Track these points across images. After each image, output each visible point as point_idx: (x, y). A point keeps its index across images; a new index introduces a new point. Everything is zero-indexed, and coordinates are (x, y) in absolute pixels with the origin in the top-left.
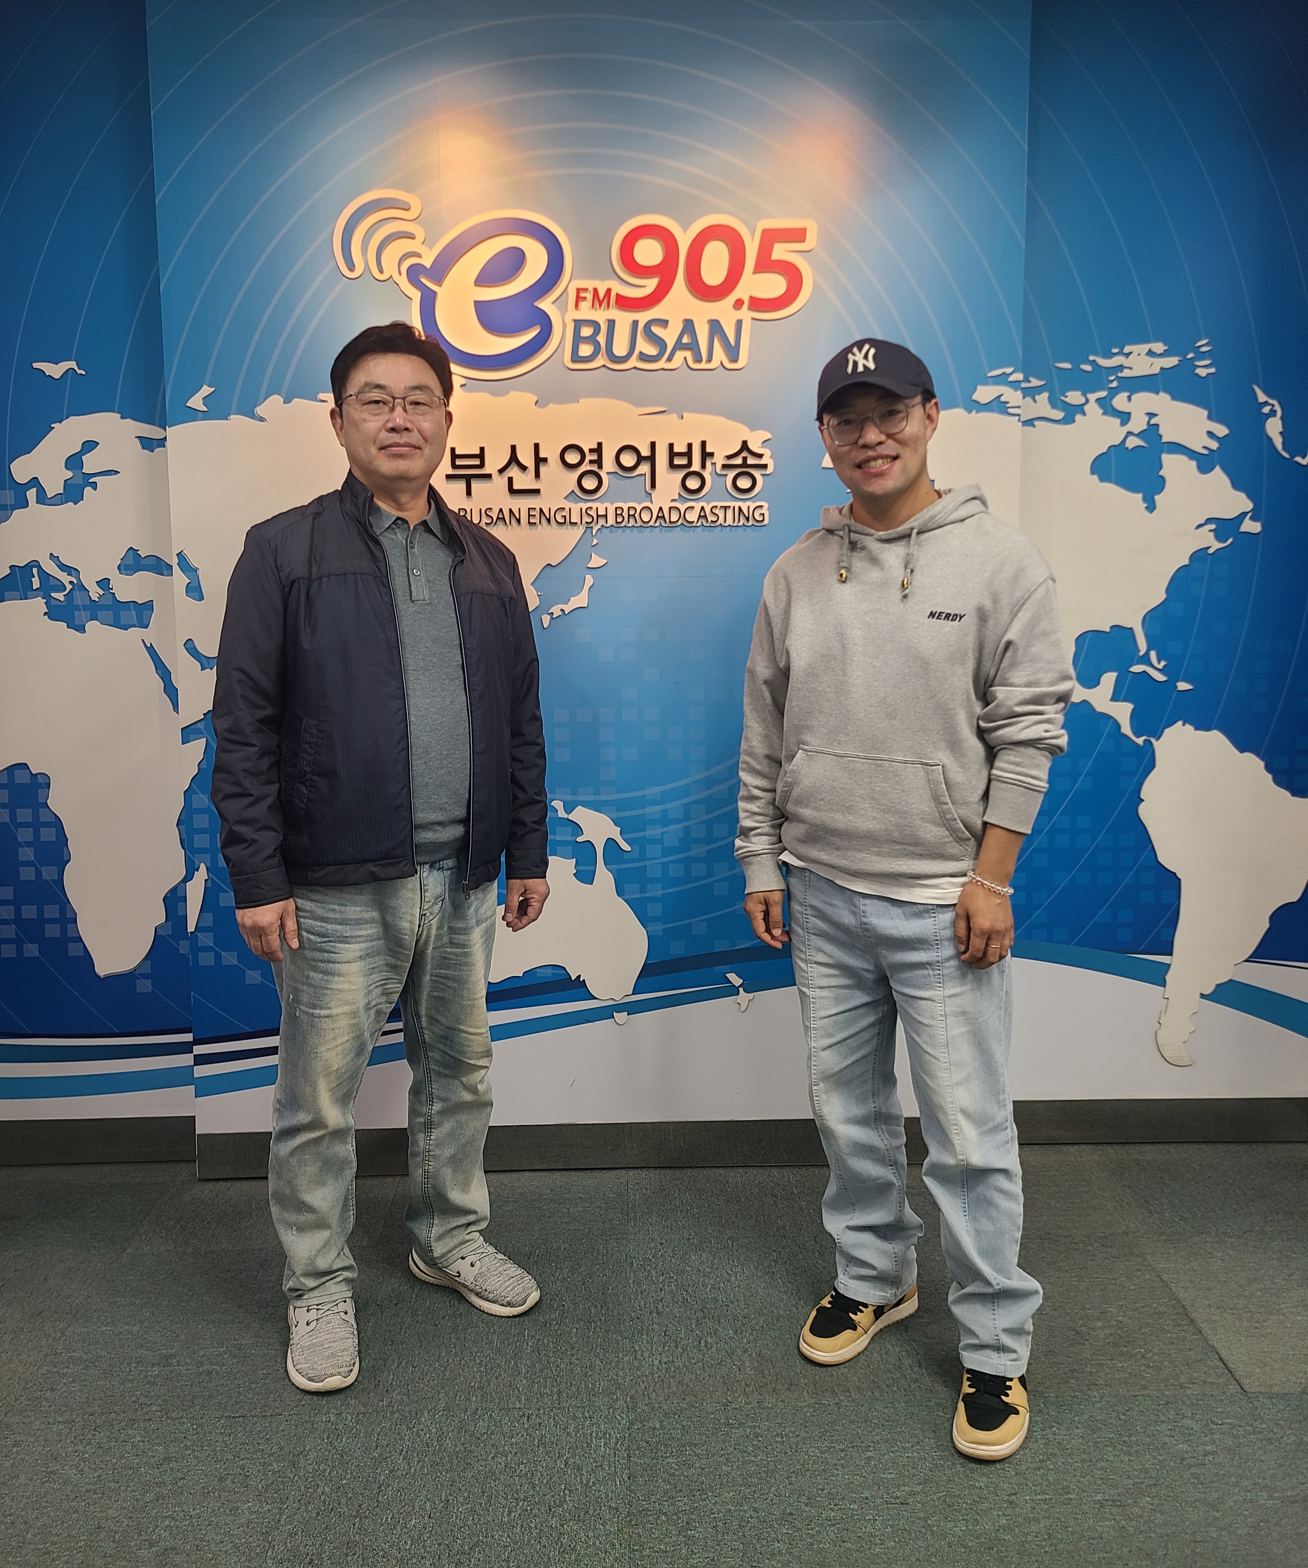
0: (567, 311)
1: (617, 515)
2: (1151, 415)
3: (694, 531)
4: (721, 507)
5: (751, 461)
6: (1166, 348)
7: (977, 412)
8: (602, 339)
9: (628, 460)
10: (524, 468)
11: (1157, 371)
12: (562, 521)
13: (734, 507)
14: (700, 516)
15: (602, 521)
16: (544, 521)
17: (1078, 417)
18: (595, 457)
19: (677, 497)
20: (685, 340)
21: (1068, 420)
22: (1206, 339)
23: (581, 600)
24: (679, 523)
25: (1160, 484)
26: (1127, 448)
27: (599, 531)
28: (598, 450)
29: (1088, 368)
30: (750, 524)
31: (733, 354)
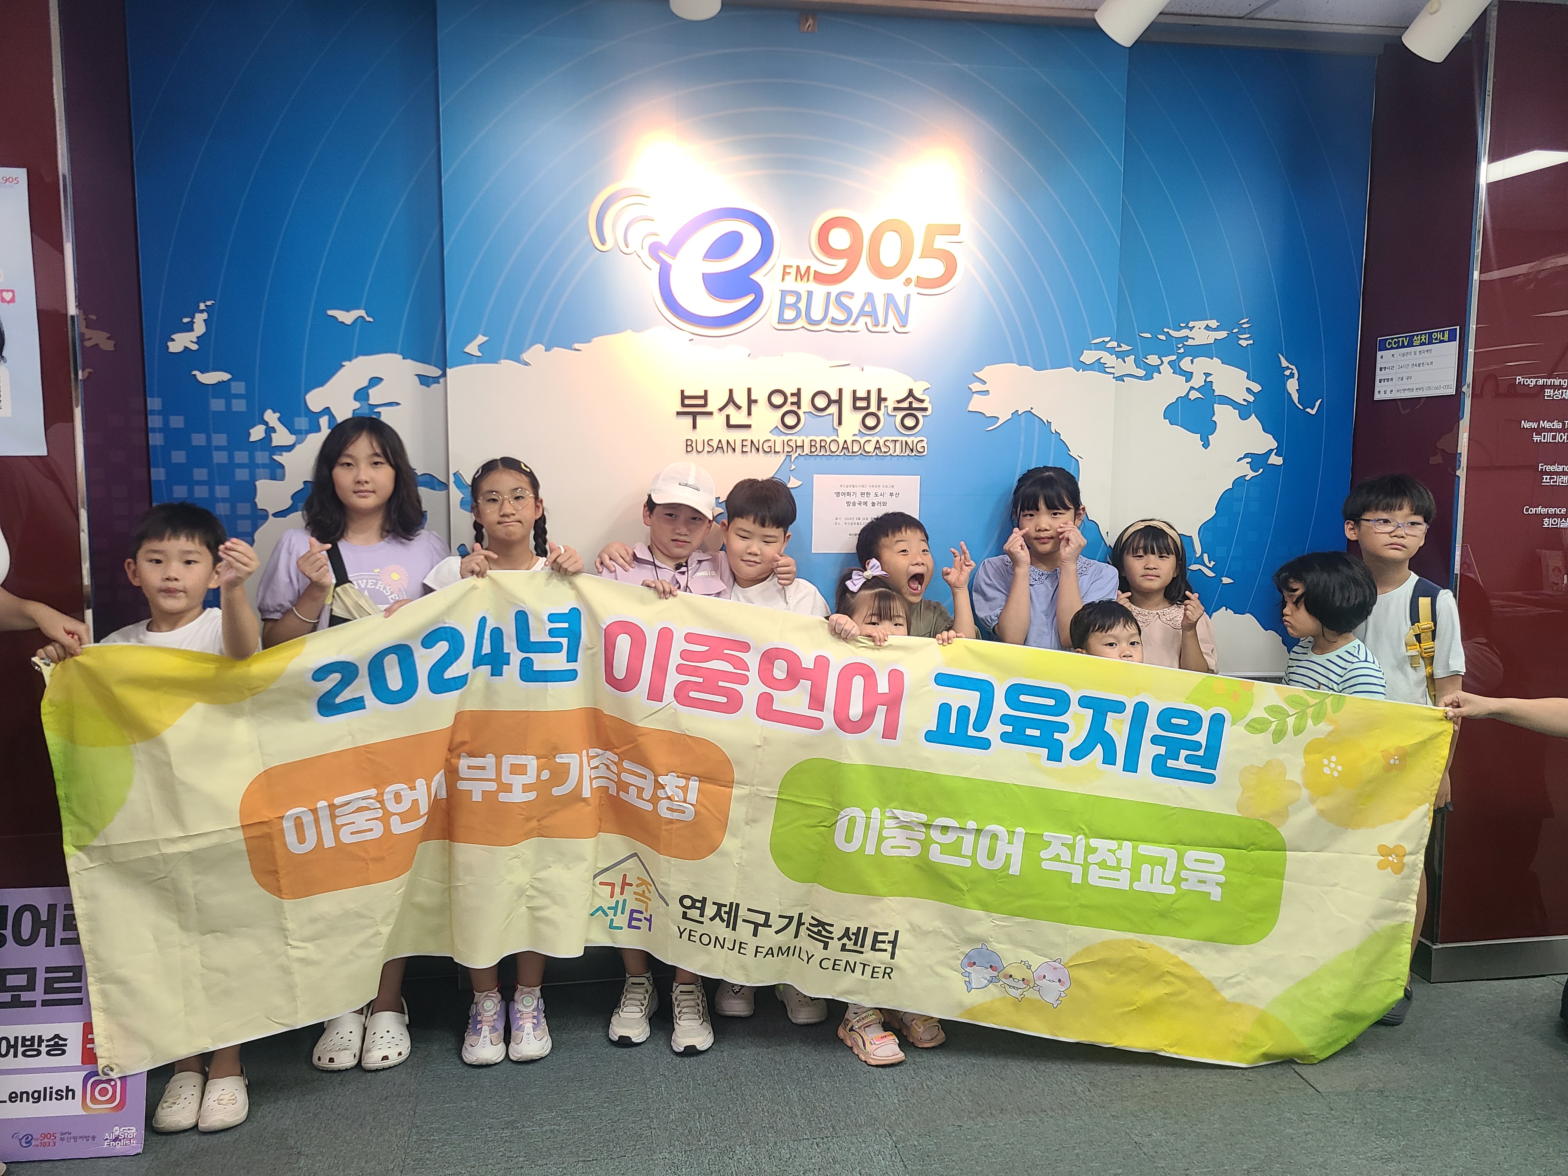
0: (775, 282)
1: (811, 445)
2: (1207, 375)
3: (870, 459)
4: (892, 440)
5: (916, 405)
6: (1219, 324)
7: (1084, 371)
8: (802, 305)
9: (821, 402)
10: (739, 407)
11: (1212, 342)
12: (768, 450)
13: (902, 441)
14: (875, 448)
15: (799, 451)
16: (754, 449)
17: (1155, 375)
18: (795, 399)
19: (858, 432)
20: (867, 309)
21: (1148, 377)
22: (1246, 318)
24: (859, 453)
26: (1190, 399)
27: (797, 458)
28: (798, 394)
29: (1163, 337)
30: (913, 454)
31: (903, 320)
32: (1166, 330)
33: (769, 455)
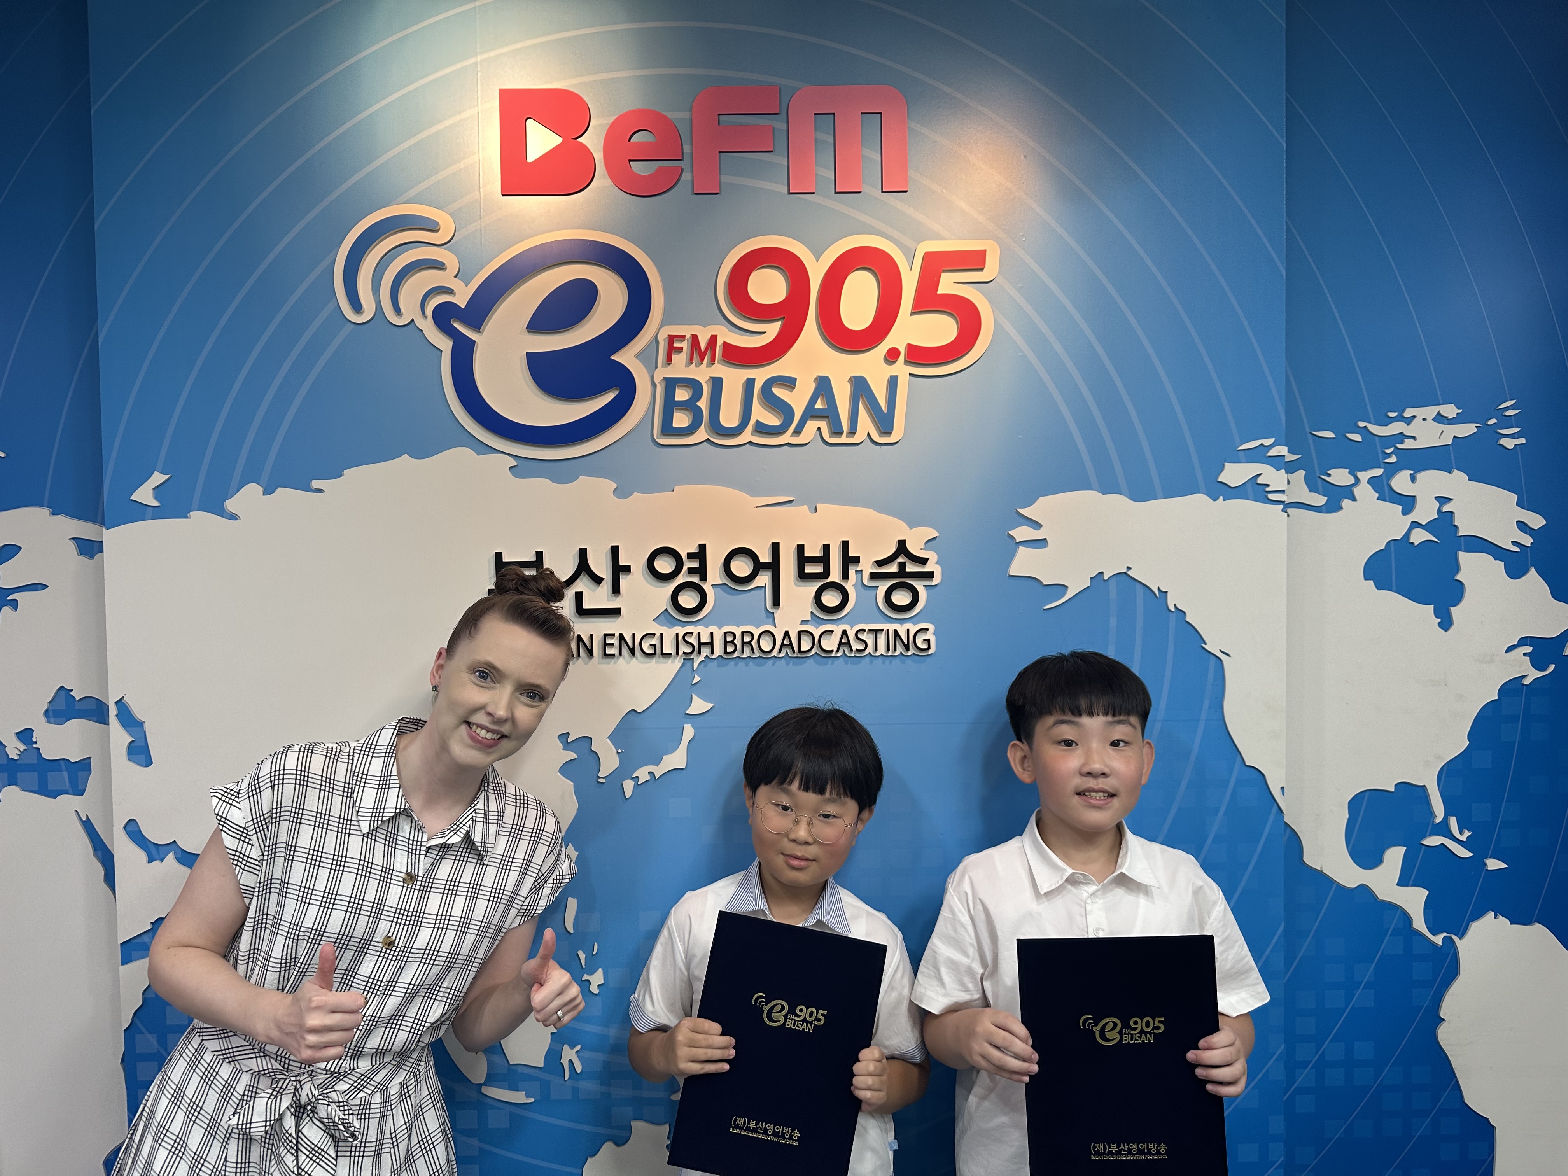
0: (656, 367)
1: (726, 642)
2: (1443, 500)
3: (832, 664)
4: (870, 630)
5: (910, 568)
6: (1460, 411)
7: (1224, 500)
8: (703, 404)
9: (741, 567)
10: (598, 580)
11: (1450, 443)
12: (651, 651)
13: (888, 630)
14: (841, 644)
15: (705, 651)
16: (625, 650)
17: (1346, 503)
18: (695, 564)
19: (809, 619)
20: (819, 405)
21: (1333, 506)
22: (1511, 400)
23: (677, 759)
24: (813, 652)
25: (1457, 592)
26: (1413, 543)
27: (703, 664)
28: (701, 554)
29: (1357, 437)
30: (910, 653)
31: (885, 423)
32: (1362, 424)
33: (654, 660)
